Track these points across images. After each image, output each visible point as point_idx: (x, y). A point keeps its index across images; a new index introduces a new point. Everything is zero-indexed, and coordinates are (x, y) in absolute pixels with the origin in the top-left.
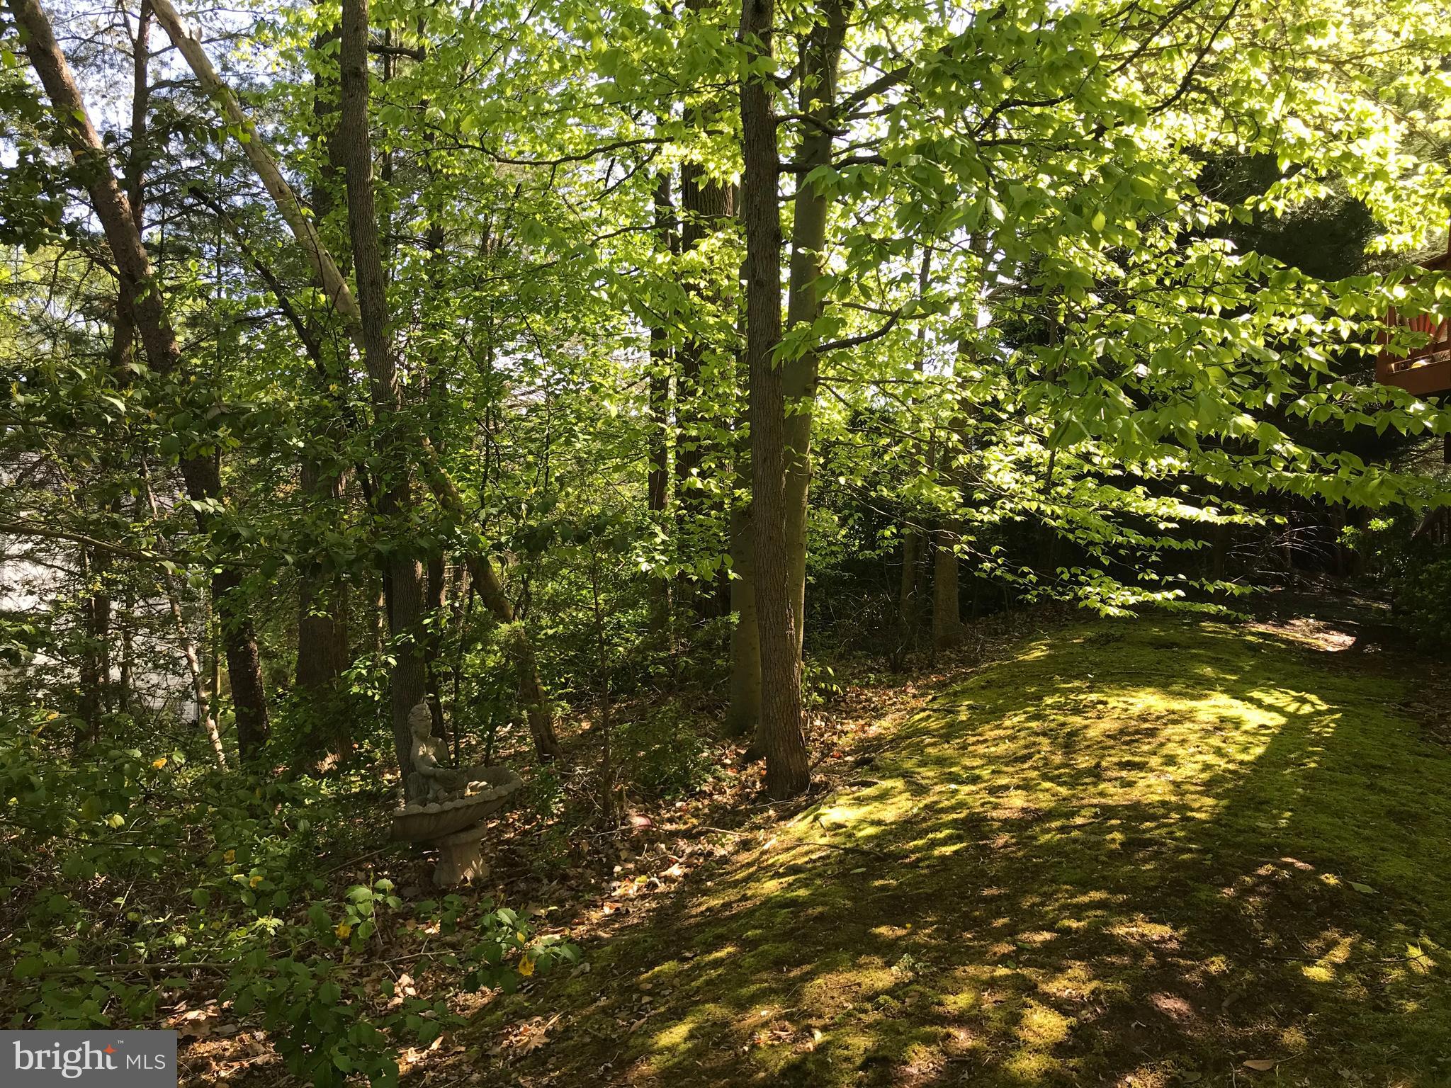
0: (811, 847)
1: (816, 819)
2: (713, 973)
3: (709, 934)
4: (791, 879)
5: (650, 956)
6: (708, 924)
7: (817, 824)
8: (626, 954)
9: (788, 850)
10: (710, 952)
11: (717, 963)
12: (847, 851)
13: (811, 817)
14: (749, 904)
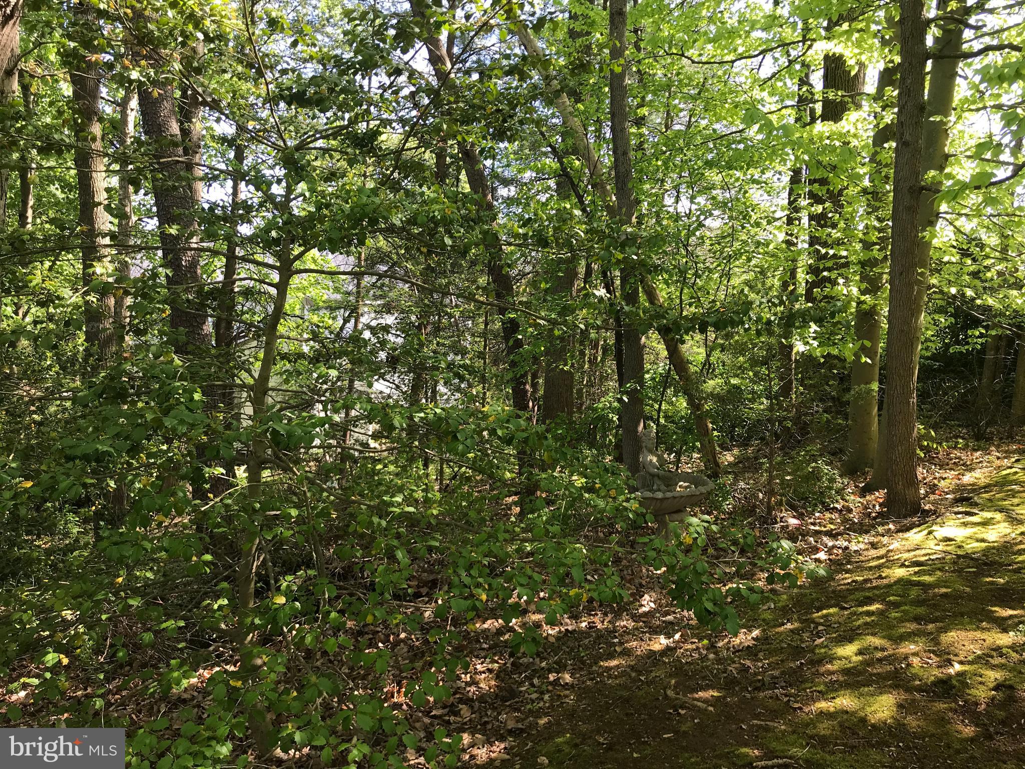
0: (929, 551)
1: (930, 533)
2: (868, 619)
3: (859, 595)
4: (917, 569)
5: (817, 604)
6: (857, 589)
7: (931, 537)
8: (798, 601)
9: (909, 551)
10: (862, 606)
11: (869, 614)
12: (959, 556)
13: (926, 532)
14: (885, 581)
